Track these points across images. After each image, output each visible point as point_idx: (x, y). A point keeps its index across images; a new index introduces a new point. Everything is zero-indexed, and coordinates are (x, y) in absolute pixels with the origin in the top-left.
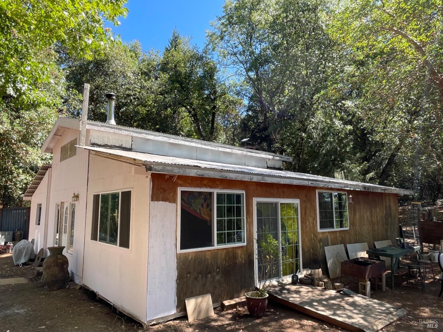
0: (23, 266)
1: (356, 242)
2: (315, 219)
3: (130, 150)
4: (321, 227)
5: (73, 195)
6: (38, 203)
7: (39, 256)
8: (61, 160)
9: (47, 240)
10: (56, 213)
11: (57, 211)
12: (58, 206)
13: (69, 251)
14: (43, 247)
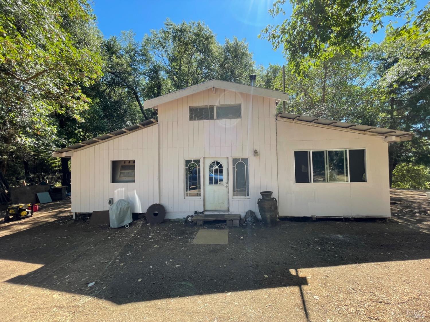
0: (130, 227)
5: (253, 152)
6: (113, 160)
7: (157, 212)
8: (191, 119)
9: (162, 194)
10: (185, 167)
11: (186, 166)
12: (188, 162)
13: (234, 197)
14: (158, 203)
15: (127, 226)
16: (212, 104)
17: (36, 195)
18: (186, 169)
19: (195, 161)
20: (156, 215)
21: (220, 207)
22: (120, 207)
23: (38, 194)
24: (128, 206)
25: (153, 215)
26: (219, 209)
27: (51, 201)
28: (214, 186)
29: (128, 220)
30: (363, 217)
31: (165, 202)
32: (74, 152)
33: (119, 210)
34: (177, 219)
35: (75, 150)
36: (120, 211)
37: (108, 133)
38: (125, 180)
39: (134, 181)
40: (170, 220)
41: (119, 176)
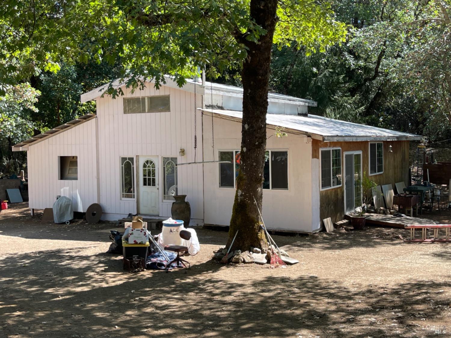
0: (70, 223)
1: (386, 184)
2: (368, 166)
3: (221, 108)
4: (371, 173)
5: (180, 151)
6: (59, 156)
7: (95, 212)
8: (125, 112)
9: (101, 194)
10: (121, 166)
11: (122, 164)
12: (124, 159)
13: (164, 201)
14: (97, 203)
15: (68, 223)
16: (144, 95)
17: (6, 191)
18: (122, 167)
19: (129, 159)
20: (94, 214)
21: (153, 211)
22: (60, 203)
23: (8, 190)
24: (69, 203)
25: (91, 215)
26: (152, 213)
27: (22, 201)
28: (147, 187)
29: (69, 217)
30: (284, 231)
31: (104, 202)
32: (30, 146)
33: (60, 206)
34: (115, 221)
35: (30, 144)
36: (60, 208)
37: (53, 128)
38: (73, 177)
39: (76, 179)
40: (108, 222)
41: (67, 173)
